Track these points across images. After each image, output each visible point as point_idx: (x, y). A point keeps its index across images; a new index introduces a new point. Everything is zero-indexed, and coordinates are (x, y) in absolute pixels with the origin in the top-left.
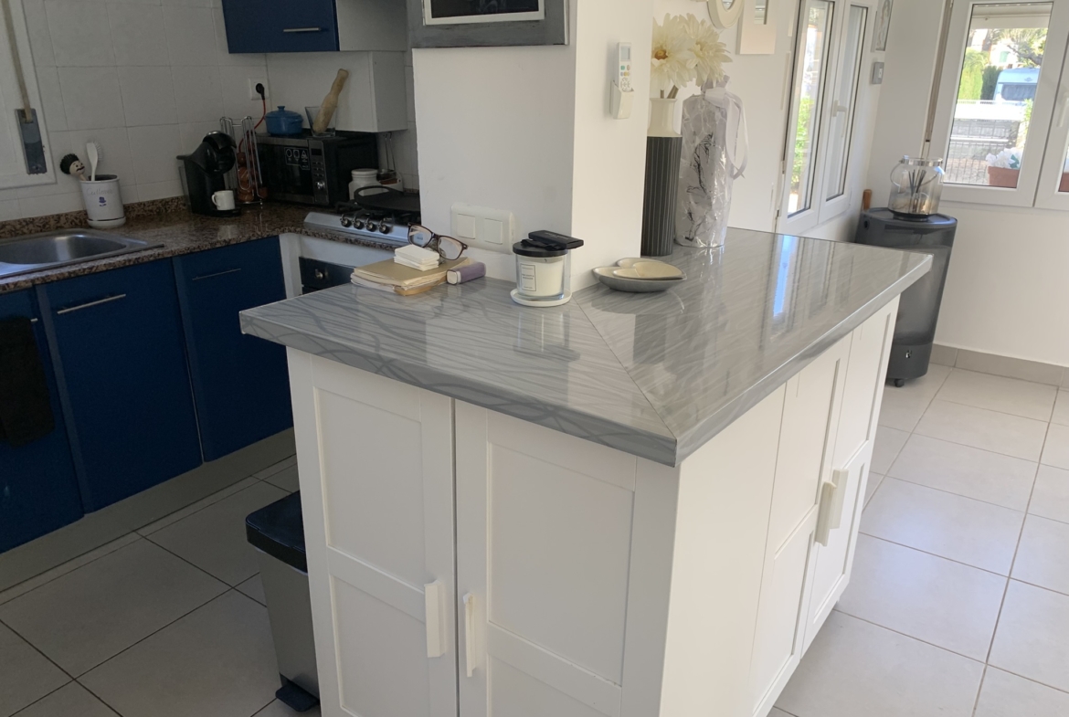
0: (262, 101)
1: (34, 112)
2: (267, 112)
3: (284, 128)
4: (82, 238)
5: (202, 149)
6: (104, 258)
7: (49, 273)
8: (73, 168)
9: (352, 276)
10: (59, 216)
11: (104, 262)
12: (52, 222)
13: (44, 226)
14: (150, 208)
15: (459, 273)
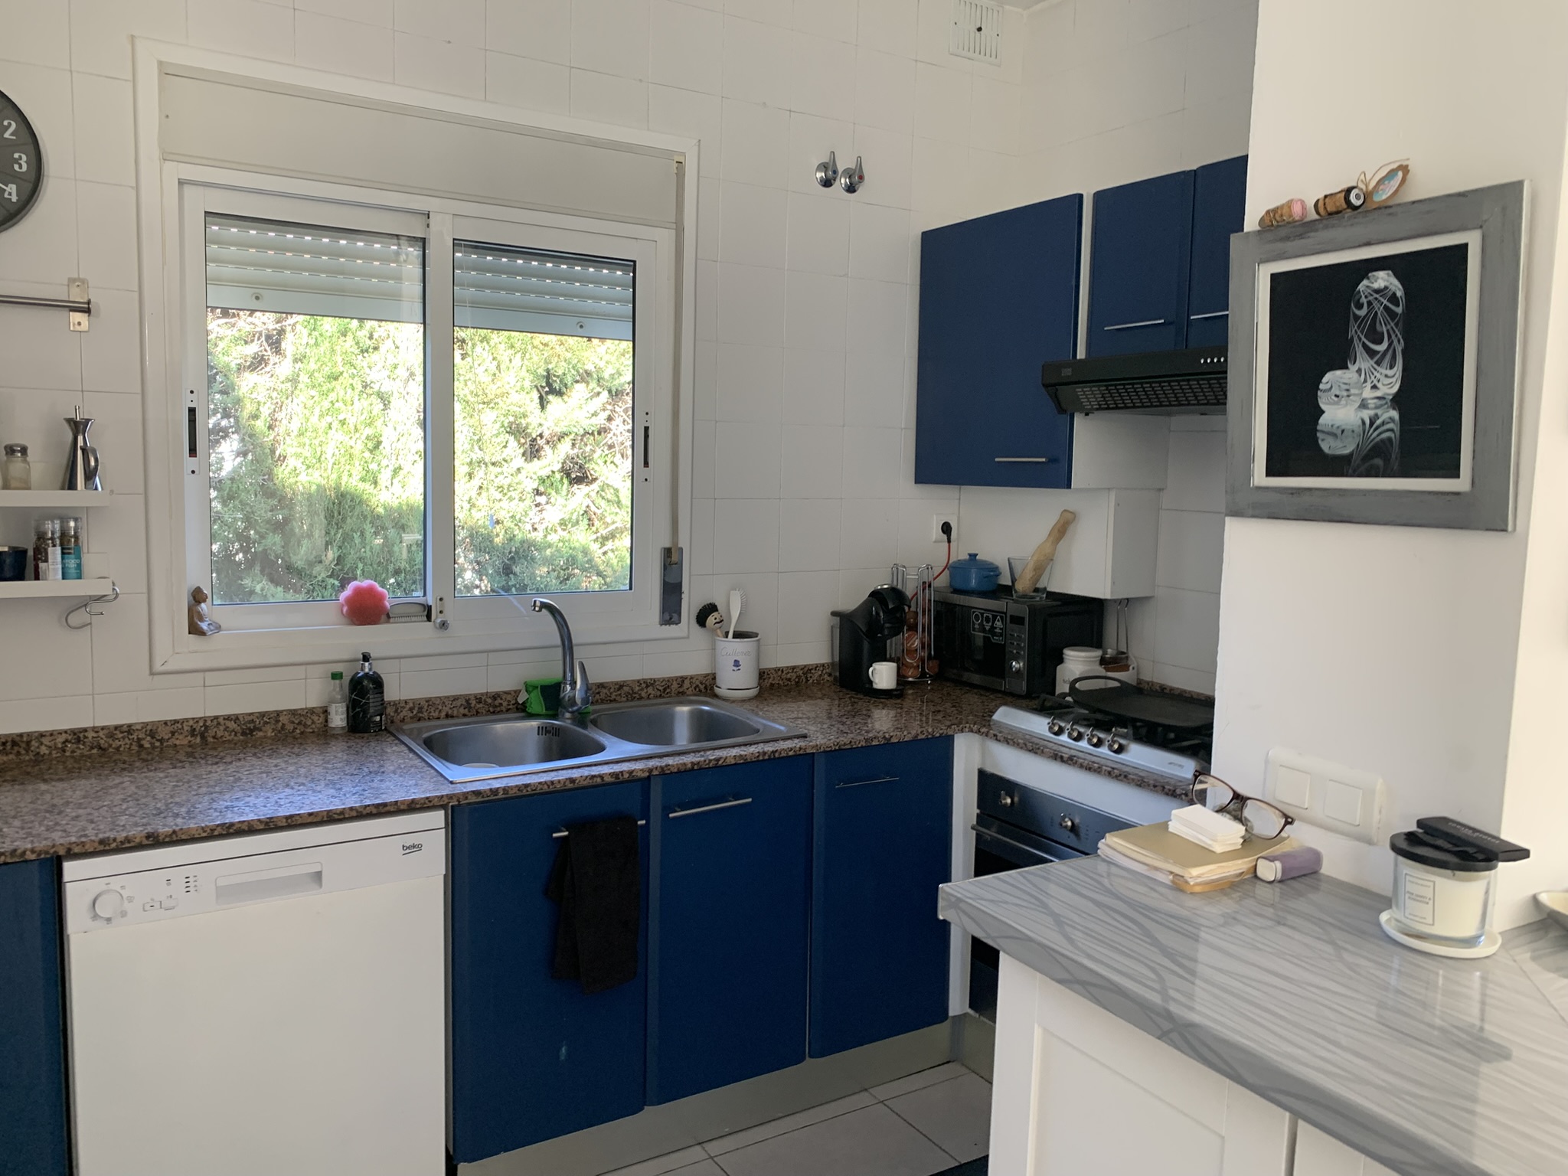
0: (947, 544)
1: (681, 550)
2: (950, 562)
3: (973, 583)
4: (707, 712)
5: (866, 605)
6: (733, 746)
7: (670, 761)
8: (711, 620)
9: (1100, 845)
10: (683, 679)
11: (734, 752)
12: (675, 686)
13: (665, 690)
14: (789, 676)
15: (1278, 864)
